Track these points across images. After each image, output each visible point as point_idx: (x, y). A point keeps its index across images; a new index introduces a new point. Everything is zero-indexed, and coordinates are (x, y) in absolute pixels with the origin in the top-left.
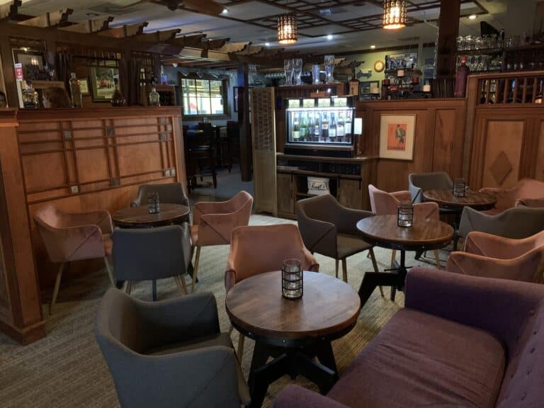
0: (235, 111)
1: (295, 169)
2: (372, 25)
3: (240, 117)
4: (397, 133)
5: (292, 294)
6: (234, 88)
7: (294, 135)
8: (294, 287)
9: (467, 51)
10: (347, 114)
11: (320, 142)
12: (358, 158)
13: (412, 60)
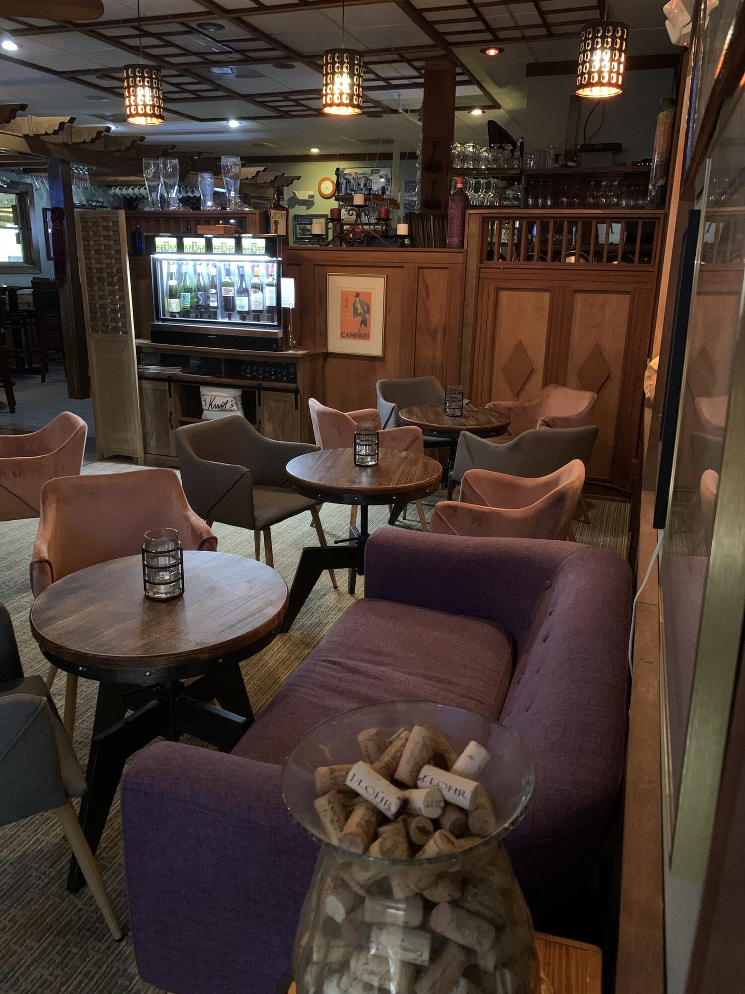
0: (49, 258)
1: (175, 371)
2: (310, 109)
3: (60, 268)
4: (355, 309)
5: (163, 592)
6: (45, 210)
7: (169, 305)
8: (167, 578)
9: (468, 169)
10: (267, 269)
11: (220, 320)
12: (291, 352)
13: (383, 180)
